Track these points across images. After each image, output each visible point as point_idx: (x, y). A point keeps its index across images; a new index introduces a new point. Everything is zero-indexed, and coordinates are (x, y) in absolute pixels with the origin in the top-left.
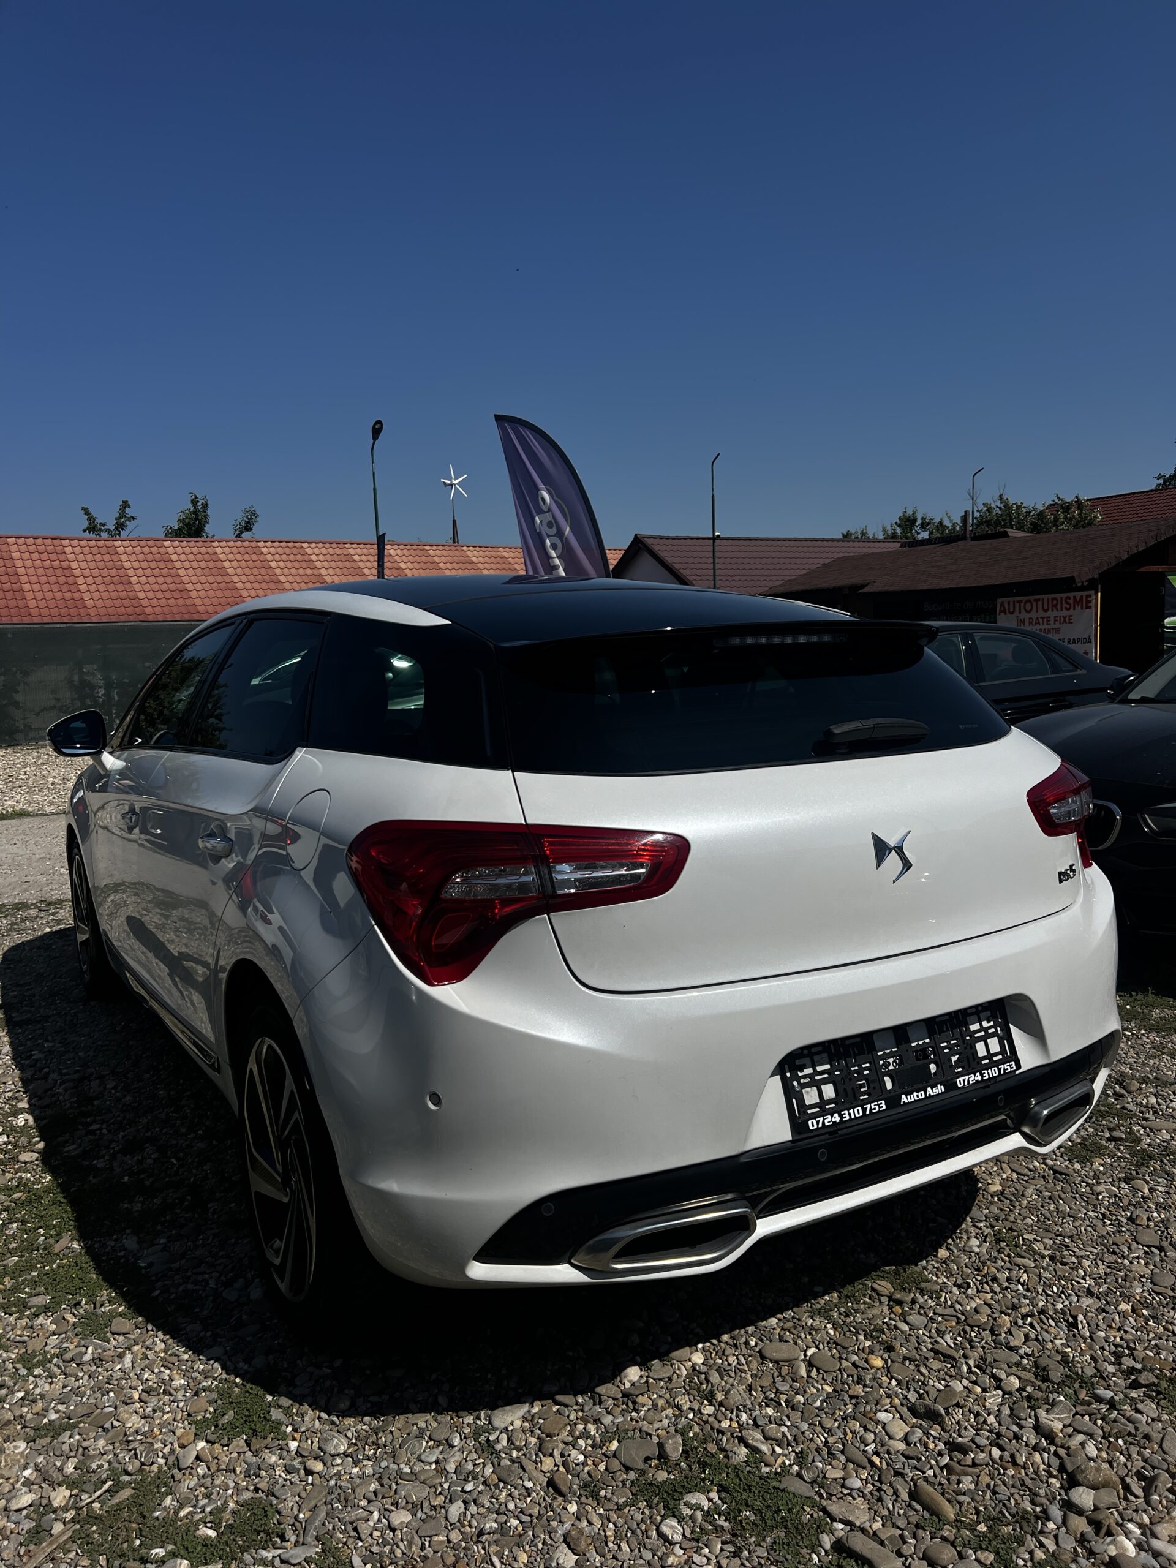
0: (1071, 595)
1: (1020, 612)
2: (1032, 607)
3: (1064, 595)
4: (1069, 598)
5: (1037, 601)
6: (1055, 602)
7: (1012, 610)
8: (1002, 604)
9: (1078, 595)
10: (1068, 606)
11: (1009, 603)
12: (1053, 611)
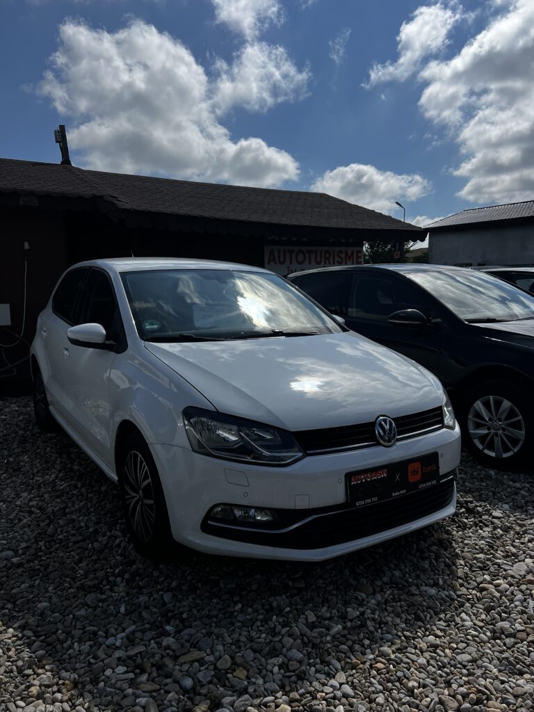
0: (343, 249)
1: (291, 263)
2: (304, 259)
3: (337, 249)
4: (340, 252)
5: (310, 252)
6: (327, 255)
7: (282, 259)
8: (272, 252)
9: (350, 250)
10: (340, 260)
11: (279, 251)
12: (325, 263)
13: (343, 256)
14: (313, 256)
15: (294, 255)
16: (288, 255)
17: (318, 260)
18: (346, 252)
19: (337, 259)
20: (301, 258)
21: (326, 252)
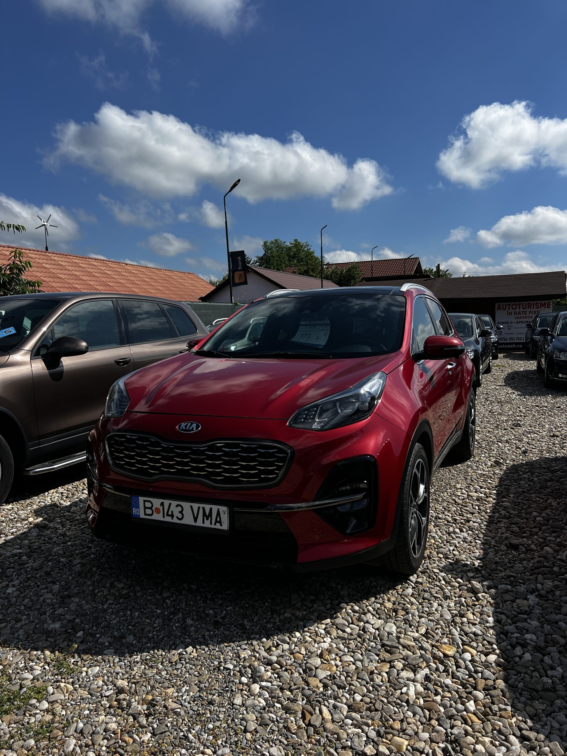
1: (509, 309)
4: (538, 303)
5: (519, 304)
6: (530, 305)
8: (499, 305)
9: (543, 302)
11: (503, 305)
12: (528, 309)
13: (539, 305)
14: (521, 306)
15: (511, 306)
16: (507, 307)
17: (524, 307)
18: (541, 303)
20: (514, 307)
21: (528, 304)
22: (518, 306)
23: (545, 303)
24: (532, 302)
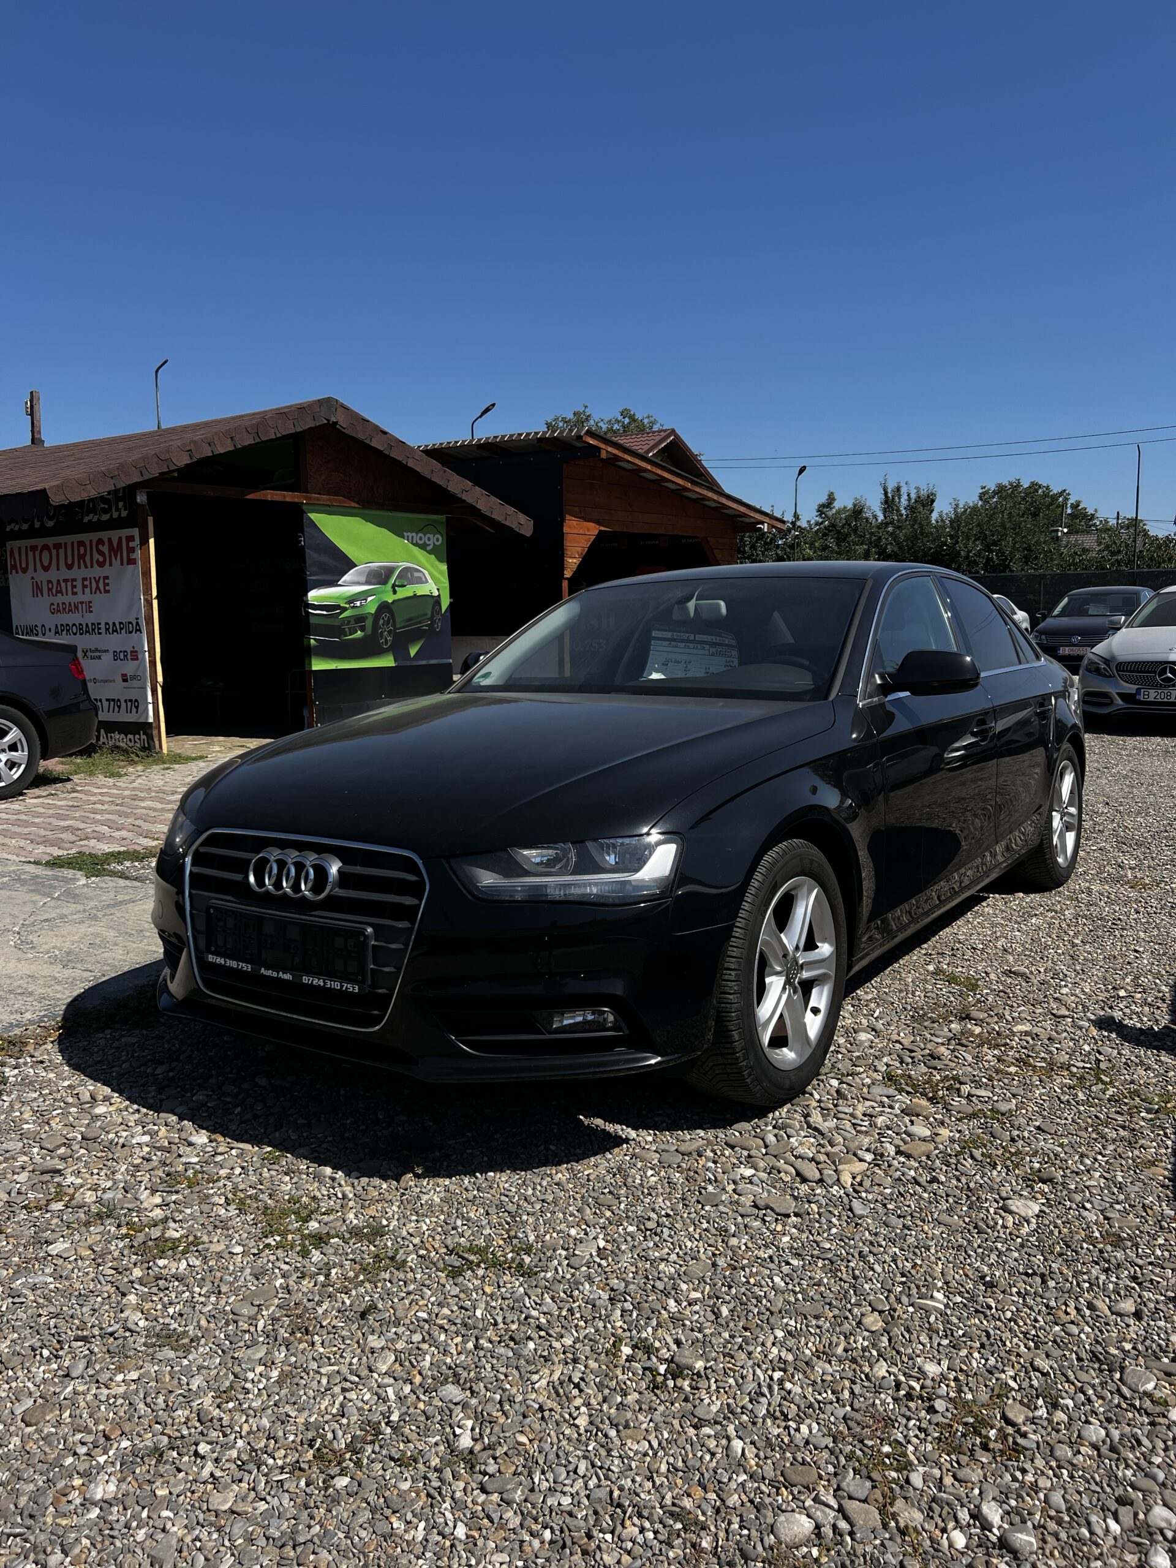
1: (35, 569)
2: (50, 559)
4: (100, 542)
5: (57, 547)
6: (82, 550)
9: (112, 536)
10: (101, 559)
12: (79, 567)
13: (105, 549)
14: (62, 551)
15: (37, 553)
16: (31, 554)
17: (70, 562)
18: (110, 540)
19: (96, 556)
22: (54, 552)
23: (120, 539)
24: (85, 537)
